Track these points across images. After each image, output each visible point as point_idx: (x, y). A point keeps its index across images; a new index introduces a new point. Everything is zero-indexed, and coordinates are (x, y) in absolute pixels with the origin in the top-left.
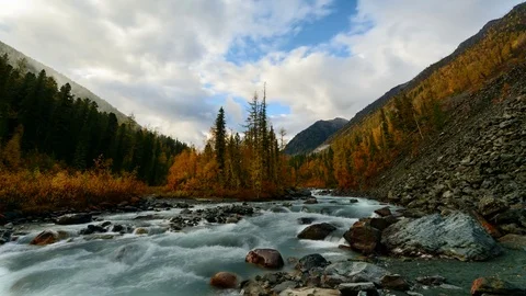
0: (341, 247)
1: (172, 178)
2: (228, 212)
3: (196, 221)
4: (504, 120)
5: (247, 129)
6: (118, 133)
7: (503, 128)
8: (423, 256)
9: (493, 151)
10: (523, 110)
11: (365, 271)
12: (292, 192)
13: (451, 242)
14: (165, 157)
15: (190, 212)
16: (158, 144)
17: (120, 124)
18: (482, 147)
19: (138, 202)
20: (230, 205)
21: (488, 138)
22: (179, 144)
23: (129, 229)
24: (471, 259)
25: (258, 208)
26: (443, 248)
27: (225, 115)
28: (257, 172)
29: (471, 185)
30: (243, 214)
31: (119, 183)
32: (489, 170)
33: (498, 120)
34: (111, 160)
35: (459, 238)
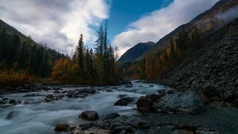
0: (134, 109)
1: (54, 73)
2: (81, 92)
3: (61, 97)
4: (227, 45)
5: (96, 47)
6: (21, 47)
7: (226, 49)
8: (169, 113)
9: (219, 60)
10: (236, 40)
11: (133, 121)
12: (121, 81)
13: (183, 105)
14: (51, 62)
15: (59, 92)
16: (47, 54)
17: (22, 42)
18: (215, 58)
19: (28, 87)
20: (83, 88)
21: (218, 54)
22: (59, 54)
23: (19, 102)
24: (190, 113)
25: (99, 90)
26: (179, 109)
27: (83, 38)
28: (100, 70)
29: (205, 77)
30: (89, 93)
31: (18, 75)
32: (215, 70)
33: (225, 45)
34: (17, 63)
35: (186, 104)
